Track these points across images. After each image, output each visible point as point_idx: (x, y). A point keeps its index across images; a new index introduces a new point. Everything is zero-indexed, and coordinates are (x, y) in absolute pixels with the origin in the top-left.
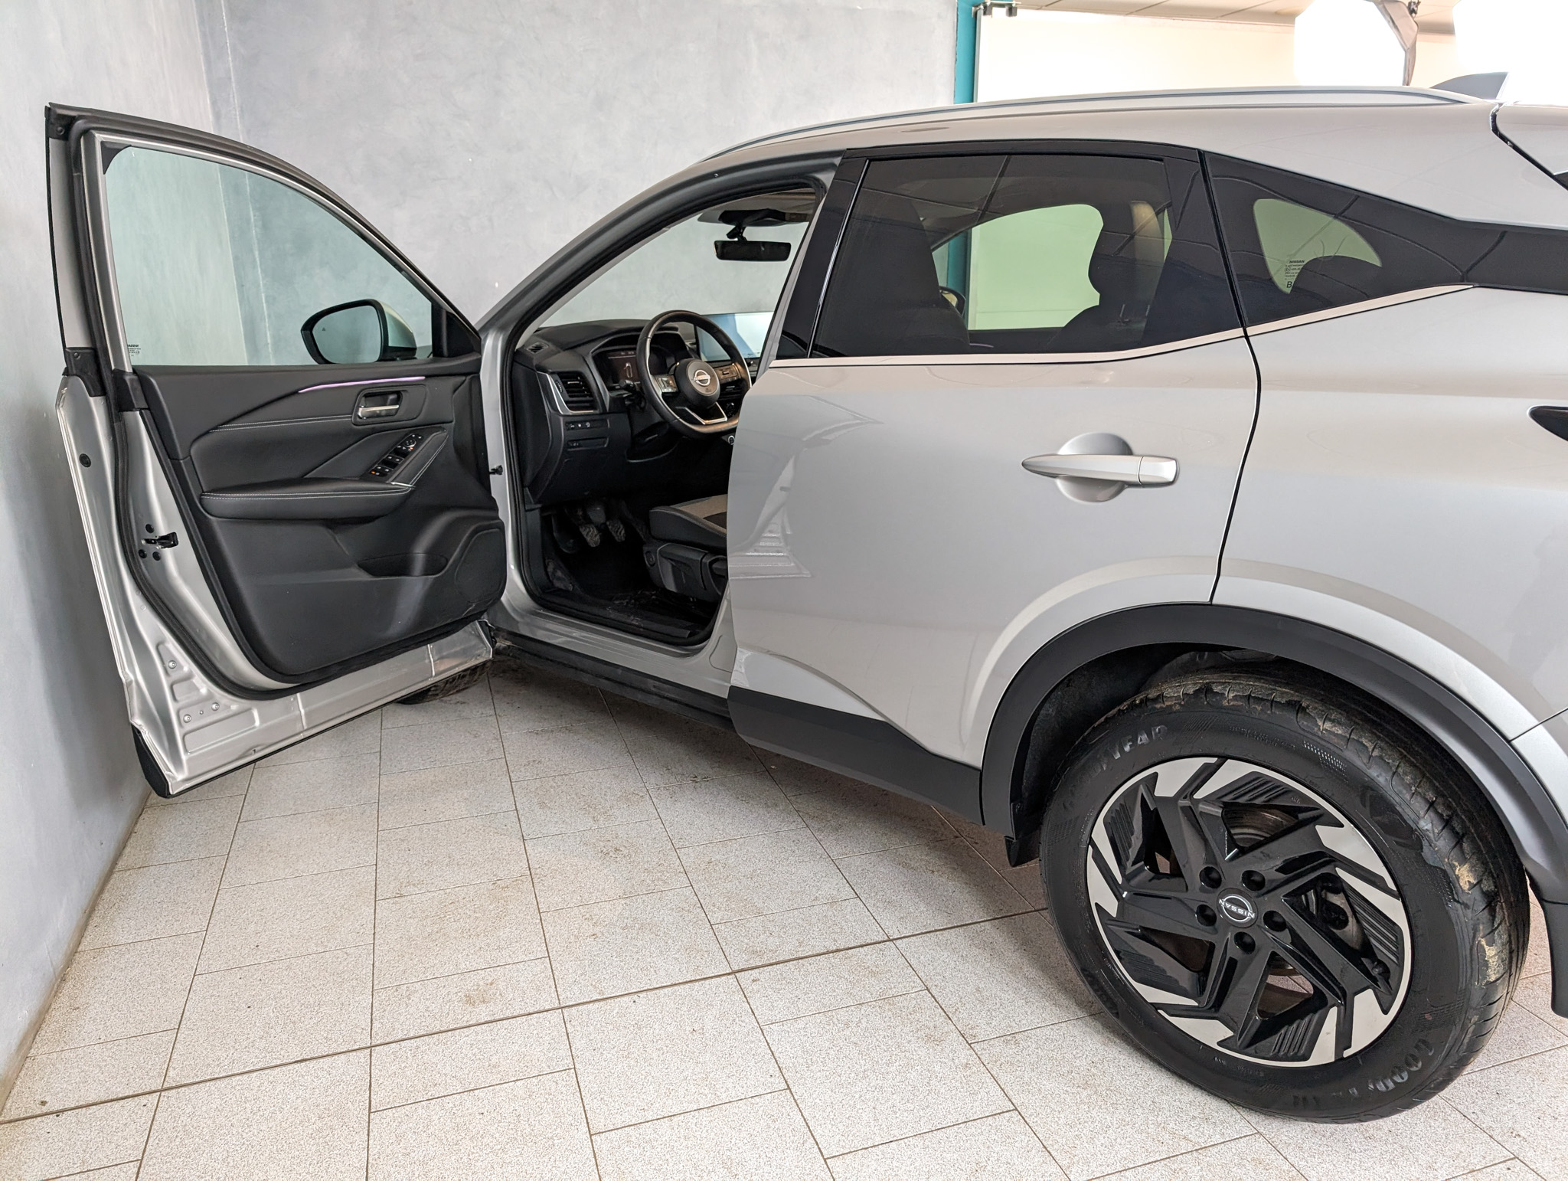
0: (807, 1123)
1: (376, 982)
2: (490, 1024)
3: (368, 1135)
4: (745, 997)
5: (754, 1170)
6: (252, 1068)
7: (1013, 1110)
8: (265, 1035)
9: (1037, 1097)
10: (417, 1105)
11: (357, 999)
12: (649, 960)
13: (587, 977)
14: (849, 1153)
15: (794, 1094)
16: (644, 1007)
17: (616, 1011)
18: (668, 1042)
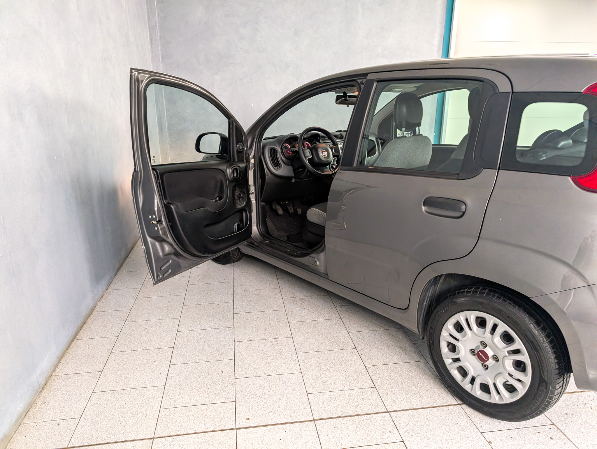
1: (162, 405)
2: (205, 433)
4: (318, 434)
6: (104, 442)
8: (113, 426)
11: (153, 413)
13: (250, 414)
16: (272, 434)
17: (259, 434)
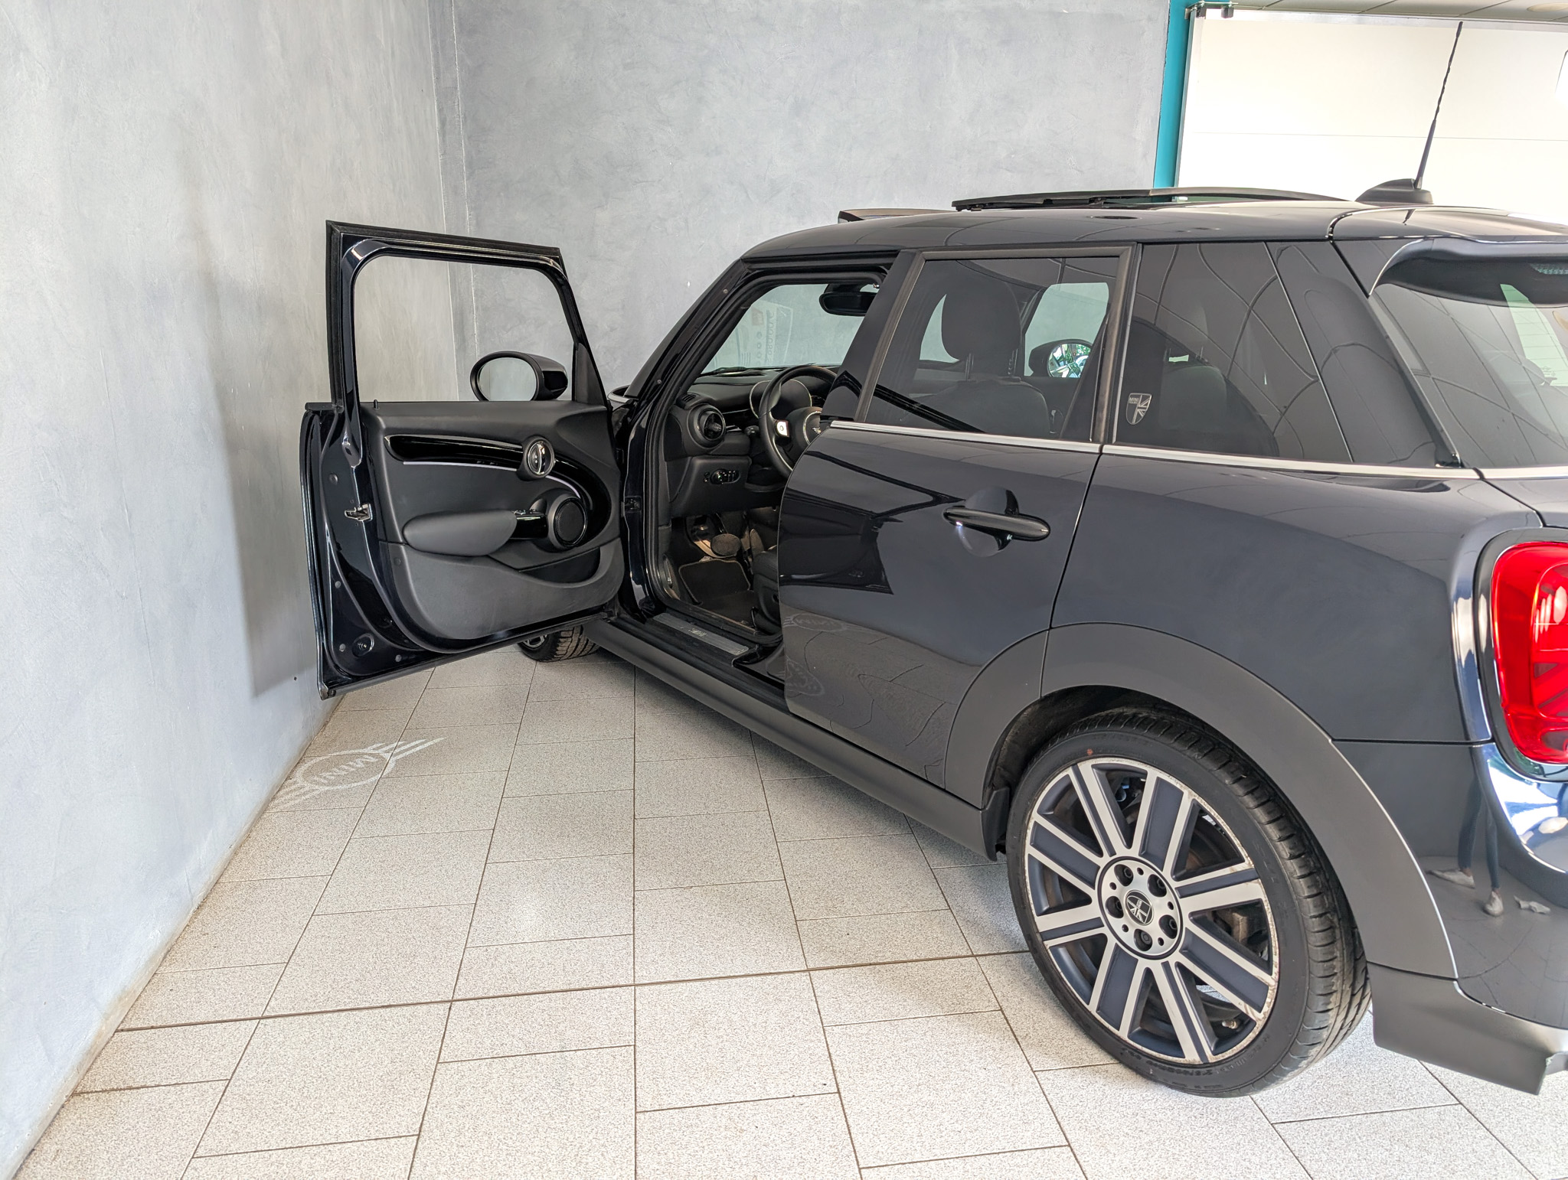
0: (849, 1130)
1: (470, 940)
2: (564, 993)
3: (432, 1084)
4: (815, 995)
5: (786, 1169)
6: (343, 1008)
7: (1065, 1146)
8: (362, 978)
9: (1093, 1136)
10: (481, 1062)
11: (449, 954)
12: (728, 948)
13: (665, 959)
14: (886, 1166)
15: (843, 1098)
16: (714, 994)
17: (686, 995)
18: (729, 1031)
